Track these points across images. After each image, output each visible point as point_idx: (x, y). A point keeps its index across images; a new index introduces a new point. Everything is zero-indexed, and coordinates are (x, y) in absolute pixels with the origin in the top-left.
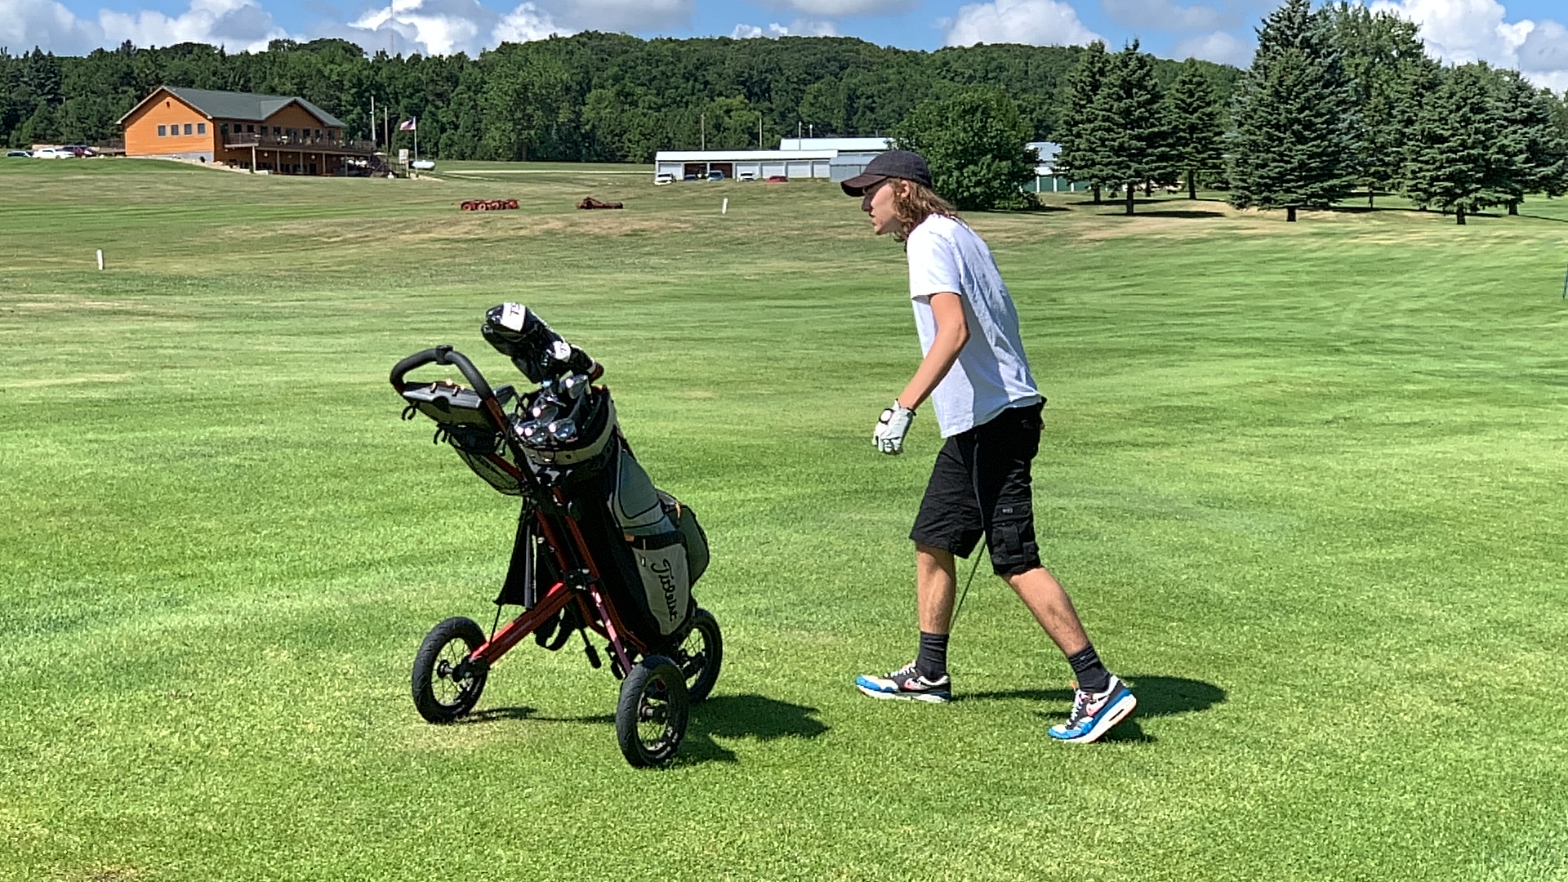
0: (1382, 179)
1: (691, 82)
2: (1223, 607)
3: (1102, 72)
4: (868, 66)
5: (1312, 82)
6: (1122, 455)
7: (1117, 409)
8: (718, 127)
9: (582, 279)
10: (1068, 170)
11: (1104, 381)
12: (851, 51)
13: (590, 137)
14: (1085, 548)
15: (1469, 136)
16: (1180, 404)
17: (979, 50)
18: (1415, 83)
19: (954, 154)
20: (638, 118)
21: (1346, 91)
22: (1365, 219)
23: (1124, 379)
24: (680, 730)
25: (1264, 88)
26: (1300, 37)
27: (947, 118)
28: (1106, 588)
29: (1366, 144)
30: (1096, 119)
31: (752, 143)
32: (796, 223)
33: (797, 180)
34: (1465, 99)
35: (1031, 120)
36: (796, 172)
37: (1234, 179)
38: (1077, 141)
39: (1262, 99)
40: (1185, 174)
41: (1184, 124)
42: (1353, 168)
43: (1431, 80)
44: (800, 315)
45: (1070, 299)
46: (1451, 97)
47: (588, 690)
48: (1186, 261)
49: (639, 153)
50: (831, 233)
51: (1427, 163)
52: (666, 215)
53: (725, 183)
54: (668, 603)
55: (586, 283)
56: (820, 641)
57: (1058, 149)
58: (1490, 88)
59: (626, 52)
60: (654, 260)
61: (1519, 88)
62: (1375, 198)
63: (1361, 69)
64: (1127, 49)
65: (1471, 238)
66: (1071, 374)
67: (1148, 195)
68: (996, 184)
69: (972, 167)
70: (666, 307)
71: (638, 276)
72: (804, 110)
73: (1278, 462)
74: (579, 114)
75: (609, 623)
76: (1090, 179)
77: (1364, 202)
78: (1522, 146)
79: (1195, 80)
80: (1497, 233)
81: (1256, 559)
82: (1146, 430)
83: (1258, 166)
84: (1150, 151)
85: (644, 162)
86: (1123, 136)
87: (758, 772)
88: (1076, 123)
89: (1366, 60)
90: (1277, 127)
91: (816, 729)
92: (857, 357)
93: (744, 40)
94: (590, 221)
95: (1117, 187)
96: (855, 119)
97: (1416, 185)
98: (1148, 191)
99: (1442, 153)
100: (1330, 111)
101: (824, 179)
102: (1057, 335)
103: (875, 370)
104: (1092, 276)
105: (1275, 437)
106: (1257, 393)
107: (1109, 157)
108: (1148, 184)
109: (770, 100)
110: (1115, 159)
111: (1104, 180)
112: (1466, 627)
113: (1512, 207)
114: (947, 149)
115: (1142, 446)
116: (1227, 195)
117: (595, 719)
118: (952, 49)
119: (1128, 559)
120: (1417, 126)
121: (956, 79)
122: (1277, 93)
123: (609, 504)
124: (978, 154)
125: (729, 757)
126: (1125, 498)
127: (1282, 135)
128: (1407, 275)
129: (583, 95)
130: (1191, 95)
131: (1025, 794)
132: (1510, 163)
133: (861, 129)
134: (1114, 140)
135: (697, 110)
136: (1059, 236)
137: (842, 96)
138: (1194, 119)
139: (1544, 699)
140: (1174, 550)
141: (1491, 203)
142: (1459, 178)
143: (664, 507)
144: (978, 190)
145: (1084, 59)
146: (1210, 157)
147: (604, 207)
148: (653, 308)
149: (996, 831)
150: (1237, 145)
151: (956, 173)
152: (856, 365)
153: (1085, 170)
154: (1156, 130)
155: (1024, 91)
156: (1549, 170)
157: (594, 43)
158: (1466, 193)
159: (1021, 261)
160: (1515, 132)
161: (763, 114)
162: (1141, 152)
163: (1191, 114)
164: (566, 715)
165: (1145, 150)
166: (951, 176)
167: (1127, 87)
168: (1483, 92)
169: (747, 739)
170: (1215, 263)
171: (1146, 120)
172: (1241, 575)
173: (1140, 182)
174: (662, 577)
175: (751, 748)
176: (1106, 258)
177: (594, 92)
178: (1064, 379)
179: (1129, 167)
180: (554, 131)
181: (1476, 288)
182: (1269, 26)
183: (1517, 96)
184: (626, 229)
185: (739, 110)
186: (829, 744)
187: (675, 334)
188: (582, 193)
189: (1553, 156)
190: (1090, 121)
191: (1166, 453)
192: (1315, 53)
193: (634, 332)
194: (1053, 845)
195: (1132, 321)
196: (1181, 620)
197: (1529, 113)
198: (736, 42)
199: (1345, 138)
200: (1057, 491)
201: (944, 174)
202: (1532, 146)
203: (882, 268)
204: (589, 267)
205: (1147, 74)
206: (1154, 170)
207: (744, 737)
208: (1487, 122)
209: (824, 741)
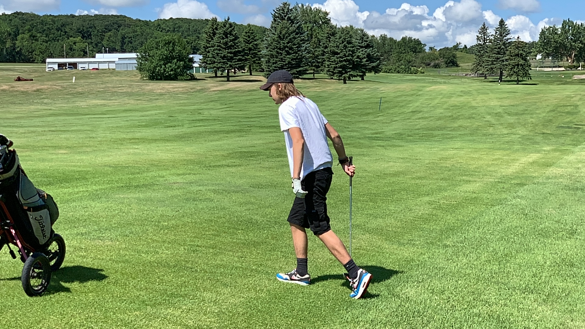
0: (318, 67)
1: (60, 32)
2: (258, 224)
3: (216, 29)
4: (129, 26)
5: (292, 33)
6: (222, 170)
7: (222, 153)
8: (71, 49)
9: (17, 108)
10: (205, 64)
11: (218, 143)
12: (123, 20)
13: (19, 53)
14: (208, 205)
15: (347, 52)
16: (245, 151)
17: (171, 20)
18: (328, 33)
19: (163, 59)
20: (38, 45)
21: (303, 36)
22: (312, 82)
23: (225, 142)
24: (48, 281)
25: (275, 35)
26: (287, 17)
27: (159, 46)
28: (215, 219)
29: (311, 55)
30: (215, 46)
31: (85, 55)
32: (103, 86)
33: (102, 69)
34: (345, 39)
35: (191, 46)
36: (102, 66)
37: (265, 68)
38: (208, 54)
39: (274, 39)
40: (248, 66)
41: (247, 48)
42: (307, 64)
43: (333, 32)
44: (104, 121)
45: (206, 113)
46: (340, 38)
47: (12, 268)
48: (248, 98)
49: (39, 59)
50: (116, 90)
51: (332, 62)
52: (50, 83)
53: (74, 71)
54: (42, 232)
55: (18, 110)
56: (106, 244)
57: (201, 57)
58: (353, 35)
59: (33, 20)
60: (46, 101)
61: (363, 35)
62: (315, 75)
63: (309, 28)
64: (225, 20)
65: (348, 89)
66: (206, 141)
67: (235, 74)
68: (179, 70)
69: (169, 64)
70: (50, 119)
71: (39, 107)
72: (104, 42)
73: (279, 171)
74: (15, 44)
75: (18, 241)
76: (213, 68)
77: (311, 76)
78: (365, 56)
79: (250, 32)
80: (357, 87)
81: (270, 206)
82: (232, 161)
83: (274, 63)
84: (235, 58)
85: (42, 63)
86: (225, 52)
87: (79, 295)
88: (208, 48)
89: (311, 25)
90: (280, 49)
91: (103, 277)
92: (125, 136)
93: (80, 16)
94: (19, 86)
95: (223, 71)
96: (125, 46)
97: (329, 70)
98: (235, 73)
99: (337, 58)
100: (298, 43)
101: (113, 69)
102: (200, 126)
103: (132, 141)
104: (214, 104)
105: (279, 162)
106: (273, 146)
107: (220, 60)
108: (235, 70)
109: (91, 39)
110: (222, 61)
111: (218, 68)
112: (343, 227)
113: (362, 77)
114: (160, 57)
115: (231, 166)
116: (263, 73)
117: (14, 279)
118: (161, 20)
119: (224, 208)
120: (329, 49)
121: (163, 31)
122: (279, 37)
123: (17, 195)
124: (171, 59)
125: (67, 290)
126: (223, 186)
127: (282, 52)
128: (326, 102)
129: (16, 36)
130: (249, 37)
131: (182, 297)
132: (361, 62)
133: (127, 50)
134: (221, 54)
135: (62, 43)
136: (202, 89)
137: (119, 37)
138: (250, 46)
139: (368, 251)
140: (241, 204)
141: (355, 76)
142: (342, 67)
143: (39, 195)
144: (172, 73)
145: (210, 23)
146: (257, 60)
147: (26, 80)
148: (44, 119)
149: (170, 311)
150: (266, 55)
151: (163, 66)
152: (124, 139)
153: (211, 65)
154: (237, 50)
155: (188, 35)
156: (374, 64)
157: (20, 16)
158: (346, 72)
159: (187, 99)
160: (362, 51)
161: (89, 44)
162: (232, 58)
163: (249, 44)
164: (3, 278)
165: (233, 57)
166: (161, 67)
167: (226, 34)
168: (351, 37)
169: (75, 283)
170: (259, 98)
171: (233, 46)
172: (265, 212)
173: (232, 69)
174: (39, 222)
175: (77, 286)
176: (220, 97)
177: (20, 36)
178: (203, 142)
179: (227, 64)
180: (4, 51)
181: (350, 106)
182: (276, 12)
183: (363, 38)
184: (34, 89)
185: (80, 43)
186: (108, 283)
187: (53, 129)
188: (16, 75)
189: (375, 59)
190: (212, 47)
191: (239, 169)
192: (292, 22)
193: (37, 129)
194: (191, 315)
195: (228, 120)
196: (242, 229)
197: (367, 44)
198: (77, 16)
199: (304, 53)
200: (198, 184)
201: (159, 66)
202: (369, 56)
203: (136, 102)
204: (20, 103)
205: (233, 29)
206: (237, 65)
207: (74, 282)
208: (353, 47)
209: (105, 282)
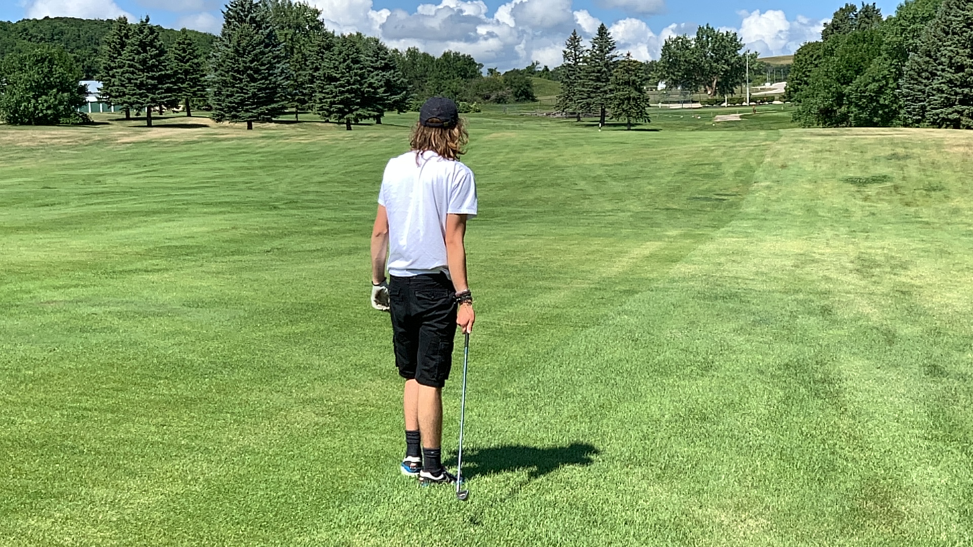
0: (303, 104)
2: (194, 368)
3: (127, 36)
5: (258, 44)
6: (136, 278)
7: (136, 249)
10: (108, 97)
11: (129, 231)
14: (107, 338)
15: (351, 77)
16: (177, 244)
17: (46, 21)
18: (319, 45)
19: (31, 89)
21: (278, 50)
22: (294, 128)
23: (142, 230)
25: (229, 48)
26: (249, 17)
27: (25, 65)
28: (119, 362)
29: (292, 82)
30: (124, 66)
34: (348, 55)
35: (83, 67)
37: (214, 104)
38: (113, 80)
39: (228, 54)
40: (184, 100)
41: (181, 70)
42: (285, 96)
43: (328, 43)
45: (110, 180)
46: (340, 54)
48: (185, 155)
51: (328, 93)
57: (100, 85)
58: (362, 49)
61: (378, 48)
62: (299, 115)
63: (289, 37)
64: (142, 22)
65: (354, 138)
66: (108, 229)
67: (161, 114)
68: (61, 108)
69: (44, 97)
73: (235, 277)
76: (122, 104)
77: (292, 118)
78: (382, 83)
79: (186, 42)
80: (369, 135)
81: (216, 337)
82: (154, 262)
83: (228, 96)
84: (160, 86)
86: (142, 77)
88: (112, 68)
89: (292, 31)
90: (238, 72)
95: (140, 109)
97: (322, 107)
98: (161, 112)
99: (336, 87)
100: (269, 62)
102: (99, 204)
104: (125, 166)
105: (234, 262)
106: (226, 236)
107: (134, 90)
108: (161, 108)
110: (138, 91)
111: (131, 104)
112: (338, 369)
113: (378, 119)
114: (26, 85)
115: (151, 271)
116: (209, 114)
118: (28, 20)
119: (135, 343)
120: (321, 72)
121: (33, 39)
122: (237, 51)
124: (47, 89)
126: (136, 305)
127: (241, 77)
128: (317, 161)
130: (185, 52)
131: (54, 497)
132: (375, 93)
134: (136, 79)
136: (103, 140)
138: (187, 66)
139: (380, 408)
140: (166, 335)
141: (365, 117)
142: (346, 103)
144: (49, 112)
145: (115, 27)
146: (198, 90)
149: (33, 523)
150: (215, 83)
151: (33, 101)
153: (119, 99)
154: (163, 73)
155: (78, 48)
156: (397, 97)
158: (351, 111)
159: (76, 157)
160: (377, 75)
162: (155, 87)
163: (185, 63)
165: (157, 85)
166: (30, 102)
167: (143, 45)
168: (358, 51)
170: (203, 156)
171: (157, 66)
172: (207, 347)
173: (155, 106)
176: (134, 154)
178: (103, 232)
179: (147, 97)
181: (357, 168)
182: (230, 9)
183: (378, 54)
189: (399, 88)
190: (120, 67)
191: (166, 275)
192: (259, 26)
194: (70, 528)
195: (149, 193)
196: (166, 378)
197: (385, 63)
199: (279, 78)
200: (92, 303)
201: (25, 101)
202: (388, 82)
205: (156, 38)
206: (163, 98)
208: (361, 69)
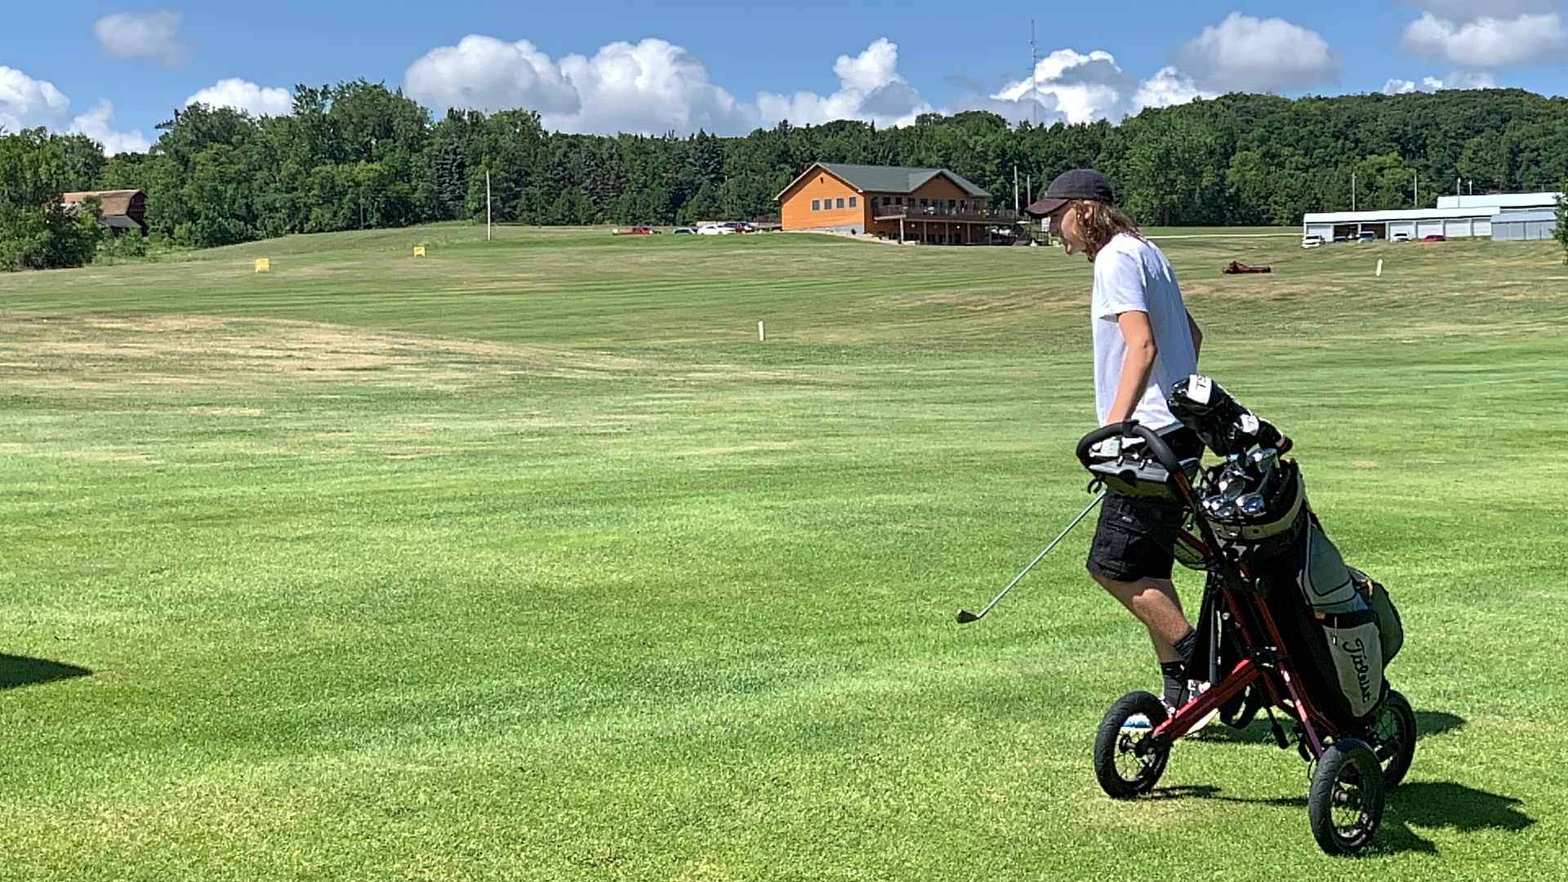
1: (1340, 142)
4: (1532, 118)
8: (1370, 186)
9: (1230, 345)
12: (1513, 103)
13: (1235, 200)
20: (1284, 180)
24: (1376, 817)
31: (1406, 199)
32: (1457, 284)
33: (1455, 239)
36: (1453, 231)
44: (1462, 381)
47: (1272, 771)
49: (1285, 216)
50: (1495, 294)
52: (1316, 278)
53: (1379, 246)
54: (1361, 684)
55: (1234, 349)
56: (1517, 726)
59: (1273, 112)
60: (1304, 325)
70: (1320, 373)
71: (1290, 342)
72: (1463, 165)
74: (1223, 178)
75: (1298, 703)
85: (1291, 225)
87: (1461, 866)
91: (1520, 822)
92: (1532, 426)
93: (1398, 95)
94: (1237, 285)
96: (1518, 174)
101: (1485, 238)
103: (1554, 438)
109: (1425, 156)
117: (1282, 802)
123: (1299, 580)
125: (1428, 847)
129: (1228, 158)
133: (1524, 185)
135: (1348, 169)
137: (1504, 150)
143: (1355, 583)
147: (1252, 271)
148: (1304, 374)
152: (1531, 433)
157: (1240, 104)
161: (1418, 171)
164: (1253, 796)
169: (1447, 829)
174: (1354, 657)
175: (1451, 839)
177: (1238, 155)
180: (1197, 195)
184: (1275, 293)
185: (1393, 167)
186: (1536, 838)
187: (1333, 401)
188: (1227, 258)
193: (1289, 399)
198: (1389, 98)
203: (1554, 330)
204: (1238, 332)
207: (1443, 827)
209: (1529, 835)
